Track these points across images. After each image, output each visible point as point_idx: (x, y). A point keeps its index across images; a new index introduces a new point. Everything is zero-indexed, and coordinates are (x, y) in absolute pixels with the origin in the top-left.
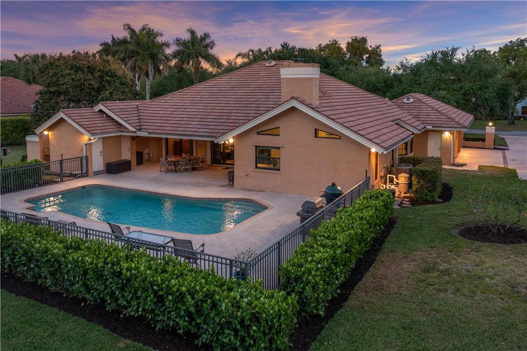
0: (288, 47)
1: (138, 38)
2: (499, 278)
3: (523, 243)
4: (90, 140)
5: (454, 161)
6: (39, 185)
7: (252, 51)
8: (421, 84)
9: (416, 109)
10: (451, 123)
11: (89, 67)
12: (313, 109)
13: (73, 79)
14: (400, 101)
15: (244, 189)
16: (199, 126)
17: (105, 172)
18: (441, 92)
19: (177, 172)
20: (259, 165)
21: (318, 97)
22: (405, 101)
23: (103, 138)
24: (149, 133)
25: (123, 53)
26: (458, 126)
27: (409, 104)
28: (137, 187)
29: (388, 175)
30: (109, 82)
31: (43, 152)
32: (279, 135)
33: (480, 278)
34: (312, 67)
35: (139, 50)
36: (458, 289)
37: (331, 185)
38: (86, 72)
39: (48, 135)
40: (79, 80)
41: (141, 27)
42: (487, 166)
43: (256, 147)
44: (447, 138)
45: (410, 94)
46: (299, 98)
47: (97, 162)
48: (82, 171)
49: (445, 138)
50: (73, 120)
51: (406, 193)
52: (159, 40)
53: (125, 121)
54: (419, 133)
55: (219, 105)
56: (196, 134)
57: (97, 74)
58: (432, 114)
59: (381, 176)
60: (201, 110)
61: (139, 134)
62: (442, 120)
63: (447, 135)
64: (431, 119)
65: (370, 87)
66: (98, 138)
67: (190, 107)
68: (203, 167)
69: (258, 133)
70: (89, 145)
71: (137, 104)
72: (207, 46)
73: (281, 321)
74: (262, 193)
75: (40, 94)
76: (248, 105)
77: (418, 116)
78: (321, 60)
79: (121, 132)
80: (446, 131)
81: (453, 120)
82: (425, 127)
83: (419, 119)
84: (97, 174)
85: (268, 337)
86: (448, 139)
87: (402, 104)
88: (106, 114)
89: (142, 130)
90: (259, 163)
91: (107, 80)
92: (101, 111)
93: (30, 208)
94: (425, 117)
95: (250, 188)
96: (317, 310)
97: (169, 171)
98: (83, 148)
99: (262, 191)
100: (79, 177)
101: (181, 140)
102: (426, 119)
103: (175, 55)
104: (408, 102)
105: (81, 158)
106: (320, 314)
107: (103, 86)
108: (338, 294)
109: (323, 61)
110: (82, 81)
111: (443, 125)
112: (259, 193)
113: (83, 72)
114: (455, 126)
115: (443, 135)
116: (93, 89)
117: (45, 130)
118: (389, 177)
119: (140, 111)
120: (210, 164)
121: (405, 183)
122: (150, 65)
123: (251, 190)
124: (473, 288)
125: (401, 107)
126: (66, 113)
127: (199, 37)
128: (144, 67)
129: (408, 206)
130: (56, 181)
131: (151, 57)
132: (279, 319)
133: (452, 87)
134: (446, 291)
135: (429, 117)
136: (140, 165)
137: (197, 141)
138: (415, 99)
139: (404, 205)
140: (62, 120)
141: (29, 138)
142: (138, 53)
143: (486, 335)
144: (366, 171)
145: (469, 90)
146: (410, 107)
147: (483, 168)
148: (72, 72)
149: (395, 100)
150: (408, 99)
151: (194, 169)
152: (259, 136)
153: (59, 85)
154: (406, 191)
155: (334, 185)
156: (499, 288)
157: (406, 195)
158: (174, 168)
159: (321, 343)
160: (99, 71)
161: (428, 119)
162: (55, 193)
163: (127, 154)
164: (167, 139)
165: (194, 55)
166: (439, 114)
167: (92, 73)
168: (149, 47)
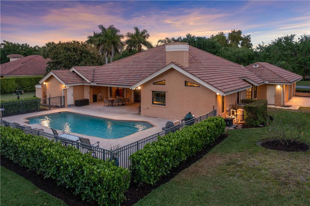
0: (190, 36)
1: (106, 33)
2: (271, 170)
3: (300, 151)
4: (66, 87)
5: (283, 103)
6: (37, 111)
7: (168, 39)
8: (271, 57)
9: (260, 71)
10: (281, 80)
11: (74, 49)
12: (183, 69)
13: (65, 55)
14: (250, 67)
15: (146, 116)
16: (124, 80)
17: (75, 105)
18: (282, 62)
19: (113, 106)
20: (155, 102)
21: (188, 62)
22: (254, 66)
23: (73, 86)
24: (97, 84)
25: (98, 42)
26: (286, 82)
27: (256, 69)
28: (88, 114)
29: (231, 110)
30: (85, 57)
31: (44, 94)
32: (165, 85)
33: (259, 170)
34: (183, 44)
35: (106, 40)
36: (242, 175)
37: (188, 113)
38: (73, 51)
39: (46, 85)
40: (69, 56)
41: (109, 27)
42: (305, 107)
43: (153, 91)
44: (278, 89)
45: (257, 63)
46: (176, 63)
47: (70, 99)
48: (61, 104)
49: (277, 89)
50: (57, 76)
51: (242, 121)
52: (118, 34)
53: (85, 77)
54: (258, 85)
55: (137, 68)
56: (122, 84)
57: (79, 52)
58: (269, 74)
59: (227, 110)
60: (127, 71)
61: (92, 84)
62: (275, 78)
63: (279, 87)
64: (268, 78)
65: (239, 60)
66: (70, 86)
67: (121, 69)
68: (128, 104)
69: (154, 84)
70: (65, 90)
71: (94, 68)
72: (144, 37)
73: (114, 182)
74: (156, 118)
75: (49, 63)
76: (153, 68)
77: (260, 76)
78: (210, 44)
79: (83, 83)
80: (278, 85)
81: (282, 78)
82: (264, 82)
83: (261, 77)
84: (70, 106)
85: (108, 192)
86: (280, 90)
87: (252, 69)
88: (76, 73)
89: (94, 82)
90: (155, 101)
91: (84, 56)
92: (73, 71)
93: (27, 122)
94: (265, 76)
95: (149, 116)
96: (150, 181)
97: (109, 106)
98: (62, 92)
99: (156, 117)
100: (60, 108)
101: (118, 88)
102: (265, 77)
103: (127, 42)
104: (256, 67)
105: (61, 97)
106: (151, 184)
107: (82, 59)
108: (168, 174)
109: (212, 44)
110: (70, 56)
111: (276, 81)
112: (153, 118)
113: (71, 51)
114: (284, 82)
115: (276, 88)
116: (76, 60)
117: (44, 82)
118: (232, 111)
119: (95, 72)
120: (133, 102)
121: (241, 114)
122: (112, 48)
123: (150, 117)
124: (251, 175)
125: (251, 70)
126: (54, 72)
127: (141, 32)
128: (109, 49)
129: (240, 128)
130: (46, 109)
131: (113, 43)
132: (113, 181)
133: (290, 59)
134: (234, 176)
135: (268, 76)
136: (95, 102)
137: (126, 88)
138: (260, 66)
139: (238, 128)
140: (52, 77)
141: (37, 86)
142: (106, 41)
143: (246, 202)
144: (214, 106)
145: (301, 61)
146: (257, 70)
147: (302, 108)
148: (65, 51)
149: (247, 66)
150: (256, 66)
151: (123, 105)
152: (154, 85)
153: (58, 58)
154: (242, 119)
155: (190, 113)
156: (268, 176)
157: (241, 122)
158: (112, 104)
159: (145, 200)
160: (80, 51)
161: (267, 78)
162: (43, 115)
163: (87, 95)
164: (111, 88)
165: (137, 42)
166: (274, 75)
167: (76, 52)
168: (112, 38)
